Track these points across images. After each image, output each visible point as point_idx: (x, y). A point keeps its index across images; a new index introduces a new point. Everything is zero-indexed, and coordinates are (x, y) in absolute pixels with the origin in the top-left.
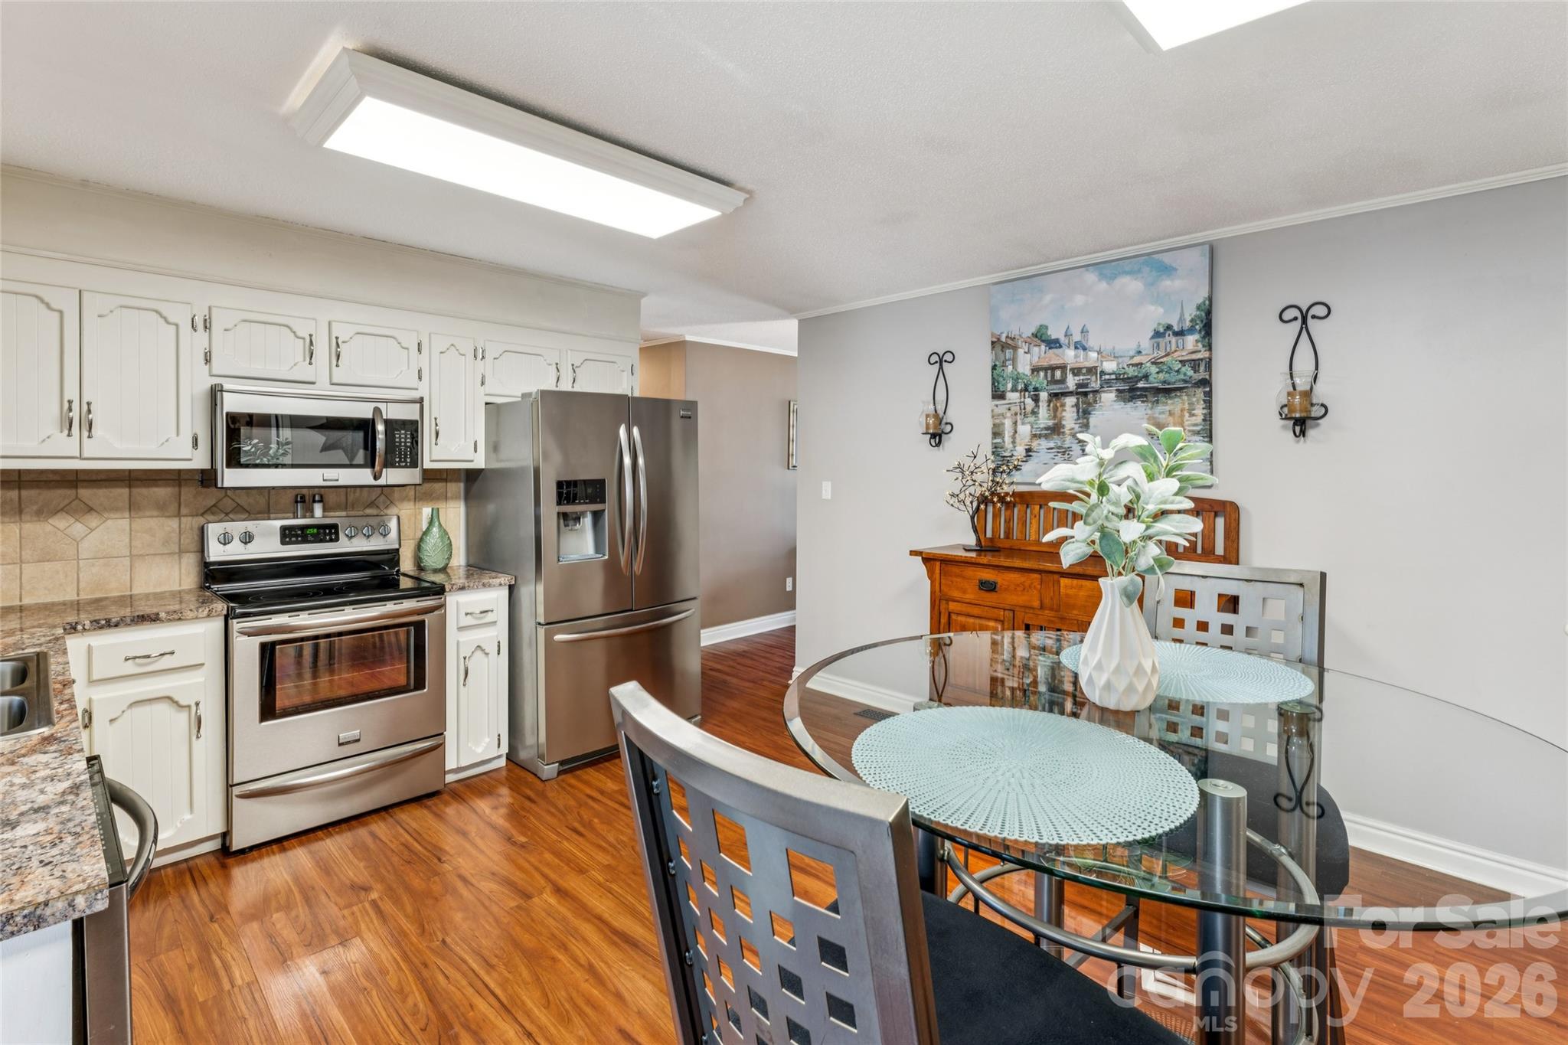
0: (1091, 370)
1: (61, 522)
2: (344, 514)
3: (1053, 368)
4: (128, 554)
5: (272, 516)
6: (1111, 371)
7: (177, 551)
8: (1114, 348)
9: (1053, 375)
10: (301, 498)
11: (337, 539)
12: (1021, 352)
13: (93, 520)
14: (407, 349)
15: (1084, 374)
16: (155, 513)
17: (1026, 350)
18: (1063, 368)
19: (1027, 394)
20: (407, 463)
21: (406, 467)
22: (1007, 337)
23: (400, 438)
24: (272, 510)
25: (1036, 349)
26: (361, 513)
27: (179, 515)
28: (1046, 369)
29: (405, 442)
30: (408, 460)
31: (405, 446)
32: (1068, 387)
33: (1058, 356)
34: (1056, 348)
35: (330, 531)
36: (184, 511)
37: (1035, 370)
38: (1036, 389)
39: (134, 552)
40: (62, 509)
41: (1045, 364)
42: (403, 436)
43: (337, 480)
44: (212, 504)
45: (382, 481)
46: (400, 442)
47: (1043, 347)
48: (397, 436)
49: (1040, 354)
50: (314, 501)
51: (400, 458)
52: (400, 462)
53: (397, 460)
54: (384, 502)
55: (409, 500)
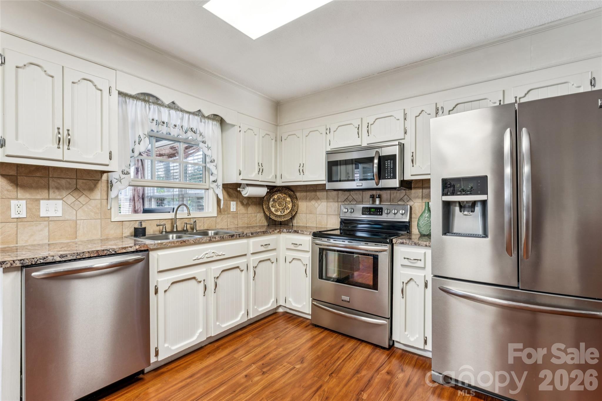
5: (364, 203)
11: (382, 215)
13: (319, 202)
16: (332, 201)
20: (391, 176)
21: (390, 178)
23: (388, 164)
24: (364, 201)
27: (338, 202)
29: (390, 166)
30: (392, 175)
31: (390, 168)
36: (339, 200)
39: (328, 213)
40: (313, 199)
42: (389, 163)
43: (362, 186)
44: (346, 198)
45: (380, 186)
46: (388, 166)
48: (387, 163)
50: (376, 197)
51: (388, 174)
52: (388, 176)
53: (387, 175)
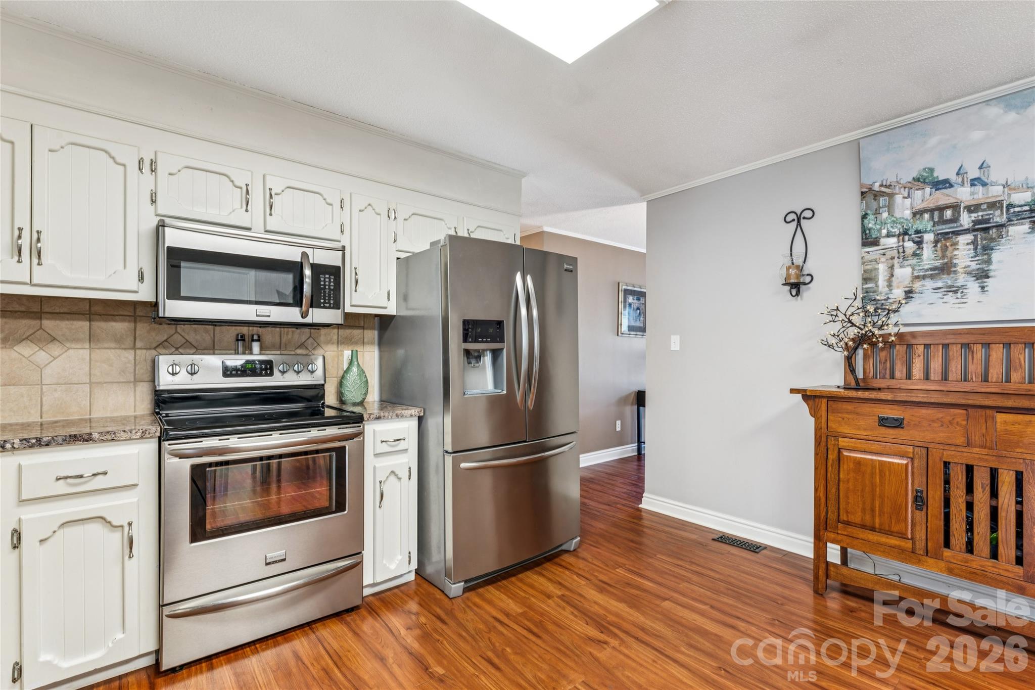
0: (992, 205)
1: (26, 350)
2: (279, 352)
3: (941, 209)
4: (88, 381)
5: (216, 352)
6: (1023, 203)
7: (133, 380)
8: (1027, 179)
9: (941, 216)
10: (241, 337)
11: (271, 374)
12: (898, 199)
13: (55, 349)
14: (331, 205)
15: (984, 210)
16: (113, 345)
17: (906, 195)
18: (955, 207)
19: (906, 238)
20: (330, 304)
21: (329, 308)
22: (881, 185)
23: (325, 281)
24: (216, 347)
25: (919, 193)
26: (293, 353)
27: (134, 348)
28: (931, 211)
29: (329, 286)
30: (332, 302)
31: (329, 288)
32: (961, 225)
33: (948, 195)
34: (945, 188)
35: (266, 366)
36: (139, 344)
37: (918, 214)
38: (918, 232)
39: (94, 380)
40: (27, 338)
41: (931, 206)
42: (327, 280)
43: (269, 316)
44: (165, 338)
45: (308, 320)
46: (325, 285)
47: (928, 190)
48: (322, 279)
49: (924, 197)
50: (253, 340)
51: (325, 299)
52: (324, 303)
53: (322, 301)
54: (312, 344)
55: (333, 343)
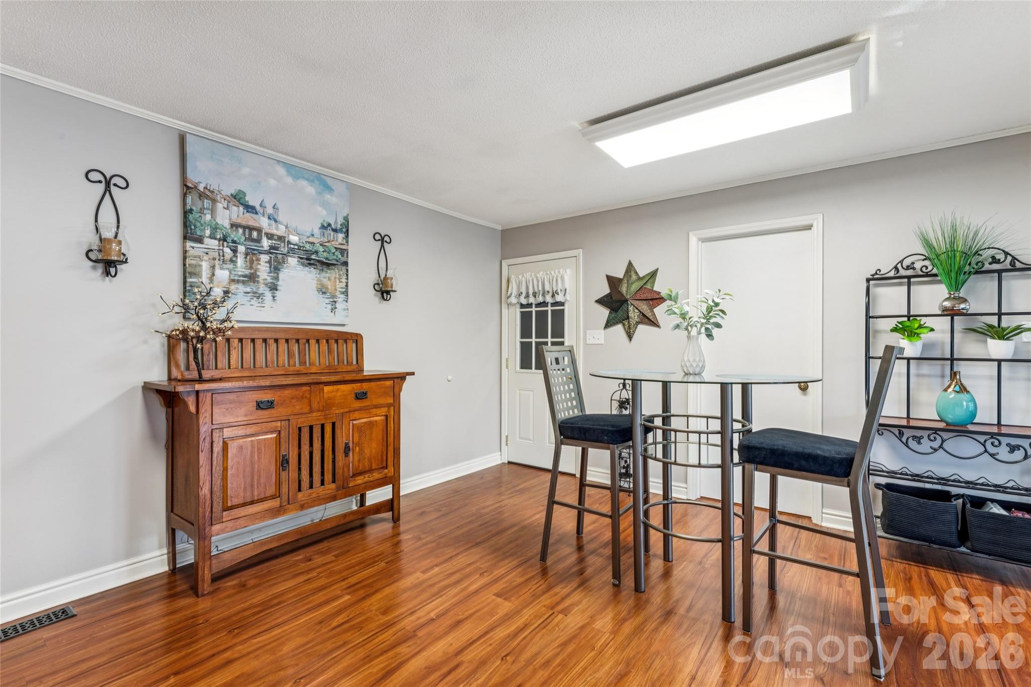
0: (281, 238)
3: (251, 229)
6: (294, 243)
9: (250, 234)
12: (220, 206)
15: (275, 240)
17: (226, 206)
18: (259, 231)
19: (225, 244)
22: (205, 188)
25: (235, 208)
28: (245, 228)
32: (262, 247)
33: (254, 220)
34: (253, 213)
37: (235, 226)
38: (234, 242)
41: (244, 223)
47: (241, 208)
49: (237, 213)
